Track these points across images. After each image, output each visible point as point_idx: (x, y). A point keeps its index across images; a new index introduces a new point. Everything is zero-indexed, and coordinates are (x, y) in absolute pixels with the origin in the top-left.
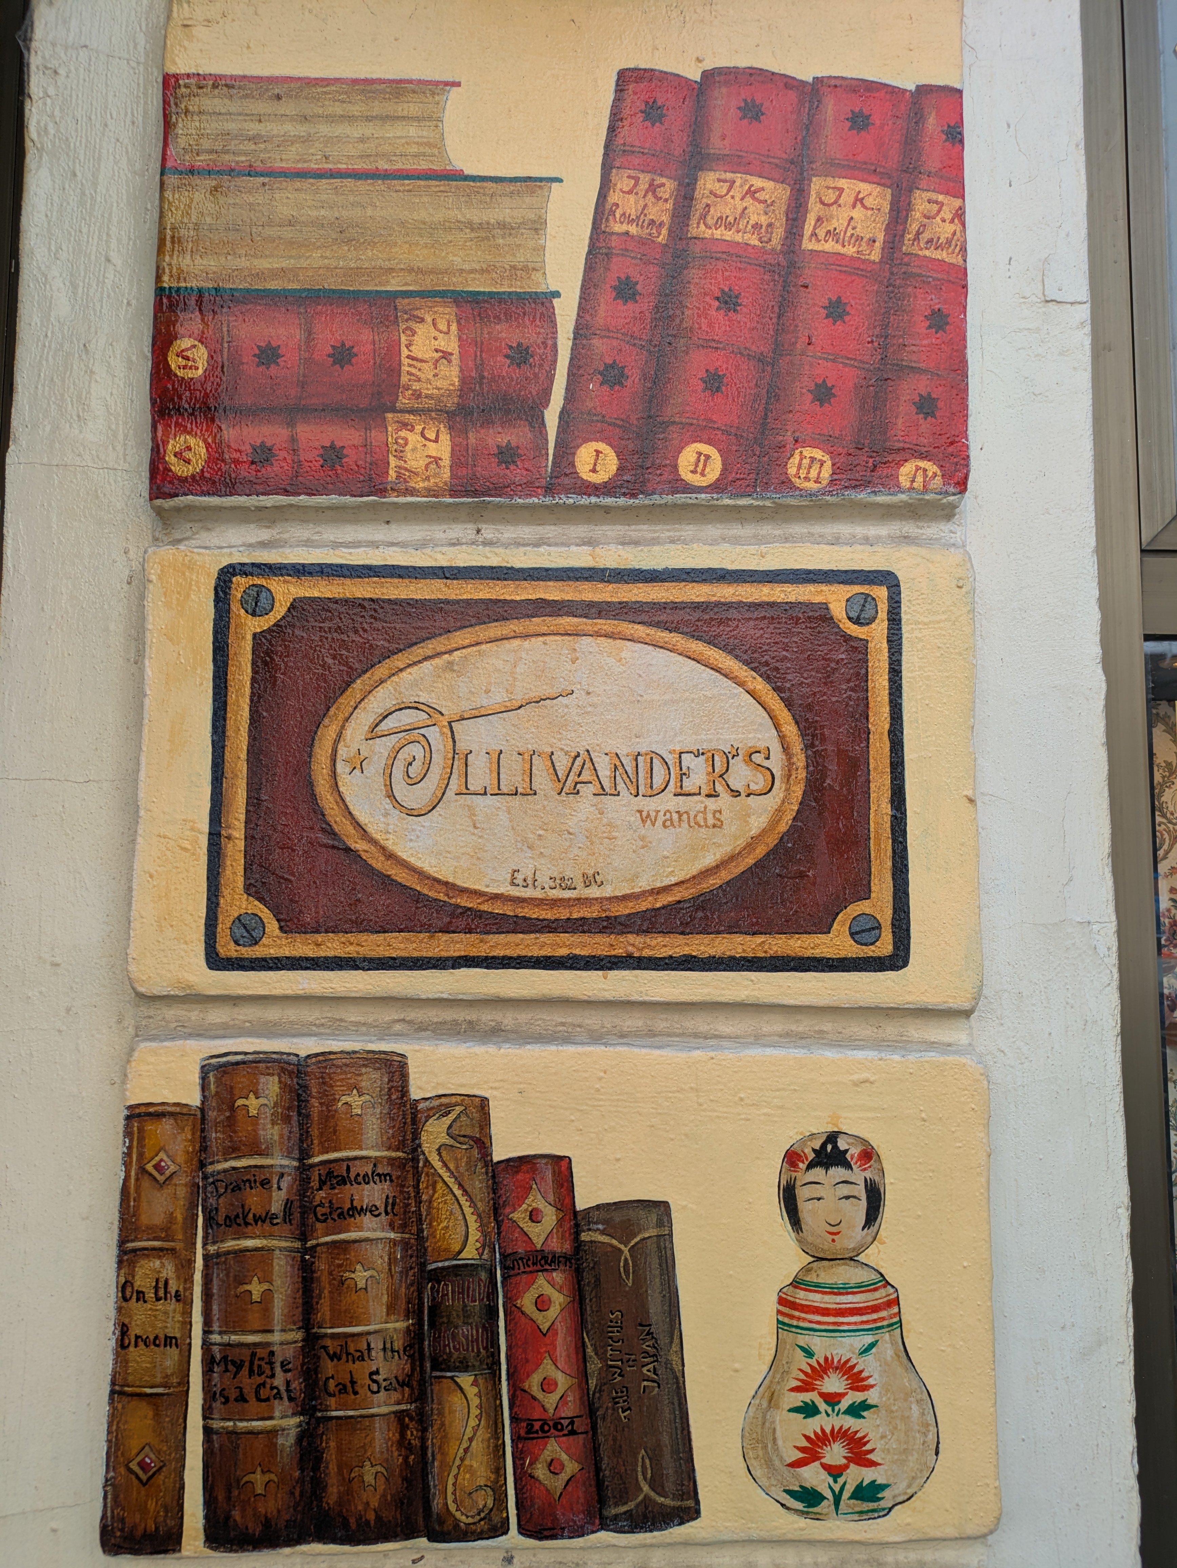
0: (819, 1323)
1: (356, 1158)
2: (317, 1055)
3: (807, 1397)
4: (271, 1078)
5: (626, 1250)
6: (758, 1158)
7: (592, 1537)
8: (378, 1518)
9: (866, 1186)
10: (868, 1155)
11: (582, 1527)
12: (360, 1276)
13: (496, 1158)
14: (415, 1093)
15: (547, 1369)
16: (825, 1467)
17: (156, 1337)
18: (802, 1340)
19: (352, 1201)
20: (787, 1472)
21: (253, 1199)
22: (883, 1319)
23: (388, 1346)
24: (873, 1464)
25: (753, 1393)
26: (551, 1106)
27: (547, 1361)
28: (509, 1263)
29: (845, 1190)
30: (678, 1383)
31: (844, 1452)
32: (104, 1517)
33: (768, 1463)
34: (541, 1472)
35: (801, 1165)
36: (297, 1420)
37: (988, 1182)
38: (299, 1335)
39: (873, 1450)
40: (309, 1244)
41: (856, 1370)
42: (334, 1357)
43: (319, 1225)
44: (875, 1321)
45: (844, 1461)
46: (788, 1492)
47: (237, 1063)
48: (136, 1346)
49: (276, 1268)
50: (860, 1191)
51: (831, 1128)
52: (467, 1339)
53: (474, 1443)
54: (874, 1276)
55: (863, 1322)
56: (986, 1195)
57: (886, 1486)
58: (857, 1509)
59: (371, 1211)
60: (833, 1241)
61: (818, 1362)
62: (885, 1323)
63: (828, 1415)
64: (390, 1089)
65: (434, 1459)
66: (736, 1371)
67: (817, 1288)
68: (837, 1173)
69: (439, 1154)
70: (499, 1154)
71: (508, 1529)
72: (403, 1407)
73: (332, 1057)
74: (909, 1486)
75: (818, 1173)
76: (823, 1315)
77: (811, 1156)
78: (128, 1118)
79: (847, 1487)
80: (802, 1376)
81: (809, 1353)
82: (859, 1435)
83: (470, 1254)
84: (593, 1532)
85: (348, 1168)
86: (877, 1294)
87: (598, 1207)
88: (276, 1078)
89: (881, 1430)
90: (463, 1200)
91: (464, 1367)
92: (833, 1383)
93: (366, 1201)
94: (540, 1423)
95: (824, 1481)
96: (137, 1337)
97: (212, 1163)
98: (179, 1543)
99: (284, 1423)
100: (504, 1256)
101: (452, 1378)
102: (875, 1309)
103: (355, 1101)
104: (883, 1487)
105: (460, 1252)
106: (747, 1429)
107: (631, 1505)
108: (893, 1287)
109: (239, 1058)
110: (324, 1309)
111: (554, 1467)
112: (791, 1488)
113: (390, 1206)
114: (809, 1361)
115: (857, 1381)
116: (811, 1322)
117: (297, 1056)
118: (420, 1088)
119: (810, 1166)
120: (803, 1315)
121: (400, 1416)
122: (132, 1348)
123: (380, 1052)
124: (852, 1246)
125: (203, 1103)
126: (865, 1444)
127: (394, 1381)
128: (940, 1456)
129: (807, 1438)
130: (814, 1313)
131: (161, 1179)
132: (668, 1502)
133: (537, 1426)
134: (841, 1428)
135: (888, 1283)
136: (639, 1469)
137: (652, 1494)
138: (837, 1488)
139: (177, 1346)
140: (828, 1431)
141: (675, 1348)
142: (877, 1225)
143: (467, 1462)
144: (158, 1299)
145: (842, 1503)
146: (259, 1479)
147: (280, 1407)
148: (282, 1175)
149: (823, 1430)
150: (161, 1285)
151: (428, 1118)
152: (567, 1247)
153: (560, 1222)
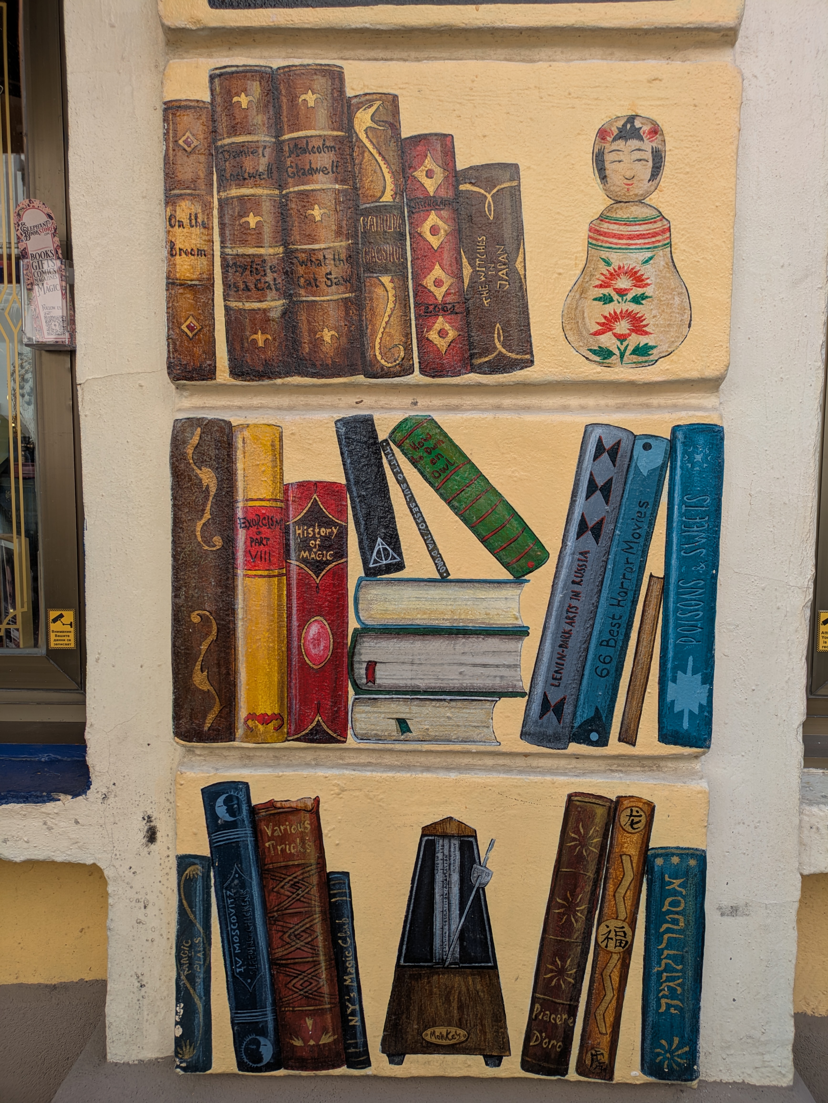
0: (616, 244)
1: (312, 136)
2: (284, 67)
3: (606, 291)
4: (255, 83)
5: (489, 196)
6: (579, 134)
7: (466, 376)
8: (334, 362)
9: (652, 152)
10: (655, 131)
11: (460, 371)
12: (317, 213)
13: (404, 136)
14: (349, 93)
15: (437, 272)
16: (615, 335)
17: (192, 250)
18: (604, 254)
19: (311, 164)
20: (591, 339)
21: (249, 164)
22: (659, 241)
23: (337, 257)
24: (646, 333)
25: (570, 288)
26: (440, 101)
27: (437, 267)
28: (412, 204)
29: (638, 155)
30: (521, 282)
31: (629, 326)
32: (169, 358)
33: (580, 334)
34: (433, 336)
35: (608, 138)
36: (281, 302)
37: (738, 148)
38: (281, 249)
39: (647, 325)
40: (284, 192)
41: (639, 274)
42: (302, 263)
43: (290, 180)
44: (653, 242)
45: (628, 332)
46: (590, 350)
47: (233, 73)
48: (180, 255)
49: (264, 208)
50: (649, 156)
51: (630, 113)
52: (386, 254)
53: (392, 319)
54: (655, 213)
55: (645, 244)
56: (735, 157)
57: (655, 347)
58: (635, 360)
59: (323, 171)
60: (628, 189)
61: (614, 269)
62: (660, 244)
63: (619, 302)
64: (332, 90)
65: (367, 328)
66: (560, 274)
67: (617, 221)
68: (634, 143)
69: (366, 133)
70: (406, 133)
71: (413, 371)
72: (347, 295)
73: (294, 68)
74: (669, 347)
75: (620, 144)
76: (620, 239)
77: (616, 132)
78: (165, 110)
79: (629, 347)
80: (602, 278)
81: (608, 263)
82: (638, 315)
83: (387, 198)
84: (466, 373)
85: (307, 142)
86: (655, 226)
87: (471, 168)
88: (258, 83)
89: (654, 312)
90: (382, 163)
91: (386, 271)
92: (623, 283)
93: (319, 164)
94: (432, 307)
95: (614, 344)
96: (180, 249)
97: (220, 140)
98: (215, 374)
99: (273, 304)
100: (409, 200)
101: (377, 277)
102: (655, 235)
103: (310, 98)
104: (652, 348)
105: (380, 198)
106: (566, 311)
107: (490, 357)
108: (667, 220)
109: (234, 69)
110: (296, 235)
111: (442, 334)
112: (592, 348)
113: (335, 166)
114: (608, 268)
115: (639, 280)
116: (611, 243)
117: (271, 68)
118: (353, 89)
119: (614, 140)
120: (605, 239)
121: (346, 301)
122: (178, 257)
123: (325, 65)
124: (641, 192)
125: (212, 99)
126: (642, 321)
127: (341, 279)
128: (691, 329)
129: (605, 317)
130: (613, 237)
131: (189, 149)
132: (513, 356)
133: (431, 308)
134: (627, 311)
135: (664, 217)
136: (496, 335)
137: (504, 351)
138: (622, 348)
139: (205, 255)
140: (618, 312)
141: (520, 259)
142: (658, 179)
143: (387, 330)
144: (192, 226)
145: (625, 357)
146: (260, 338)
147: (271, 294)
148: (265, 147)
149: (615, 313)
150: (193, 218)
151: (359, 108)
152: (451, 194)
153: (446, 178)
